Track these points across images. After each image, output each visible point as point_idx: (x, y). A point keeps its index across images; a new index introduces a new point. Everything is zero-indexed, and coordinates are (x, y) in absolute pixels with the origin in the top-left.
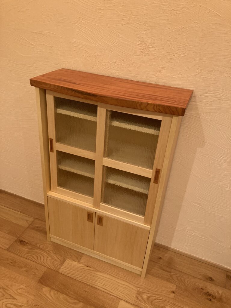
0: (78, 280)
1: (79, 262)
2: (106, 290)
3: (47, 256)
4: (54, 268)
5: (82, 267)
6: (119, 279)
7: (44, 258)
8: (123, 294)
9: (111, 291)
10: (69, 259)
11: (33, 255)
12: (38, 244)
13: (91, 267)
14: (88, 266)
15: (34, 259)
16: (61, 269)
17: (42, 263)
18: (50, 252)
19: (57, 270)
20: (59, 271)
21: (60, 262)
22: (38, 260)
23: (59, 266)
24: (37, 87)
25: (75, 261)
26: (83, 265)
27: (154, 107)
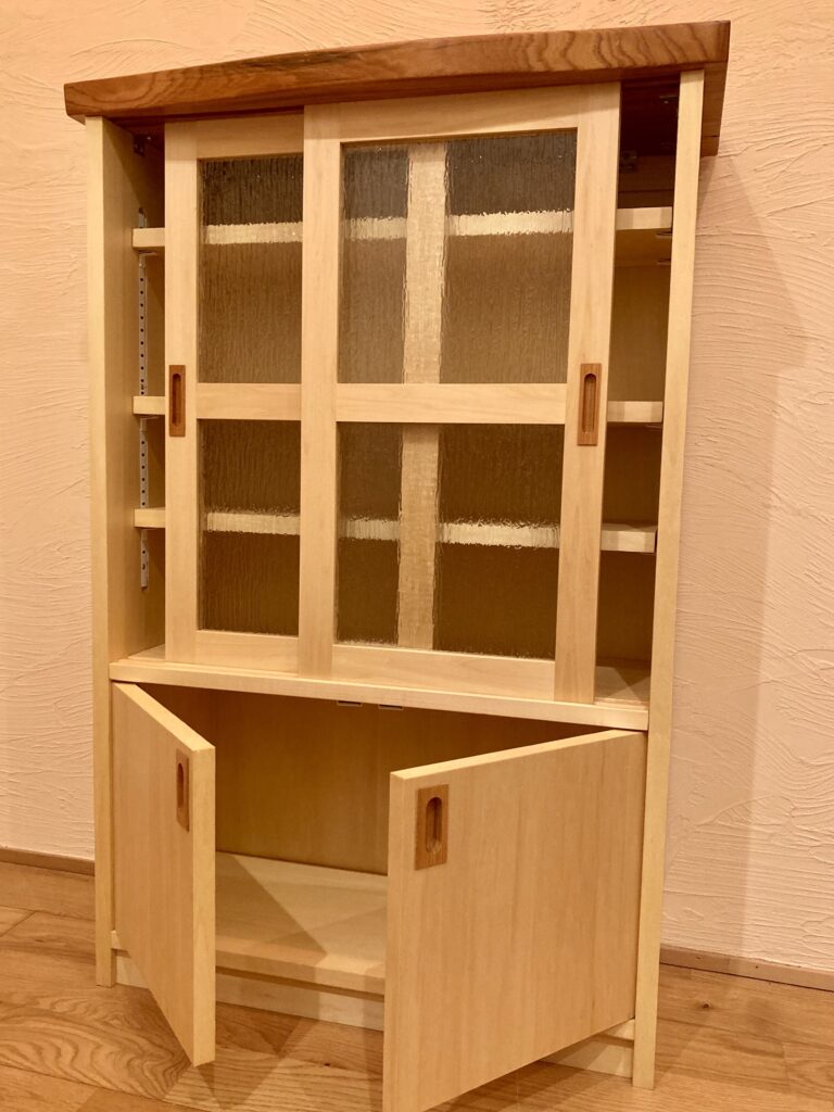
1: (277, 1049)
3: (92, 1042)
4: (135, 1084)
5: (296, 1071)
7: (76, 1052)
11: (15, 1044)
12: (41, 1001)
13: (347, 1064)
14: (327, 1065)
15: (20, 1060)
16: (176, 1087)
17: (65, 1073)
18: (111, 1025)
19: (154, 1093)
20: (167, 1097)
21: (170, 1057)
22: (42, 1059)
23: (168, 1076)
24: (92, 115)
25: (253, 1050)
26: (303, 1063)
27: (599, 45)
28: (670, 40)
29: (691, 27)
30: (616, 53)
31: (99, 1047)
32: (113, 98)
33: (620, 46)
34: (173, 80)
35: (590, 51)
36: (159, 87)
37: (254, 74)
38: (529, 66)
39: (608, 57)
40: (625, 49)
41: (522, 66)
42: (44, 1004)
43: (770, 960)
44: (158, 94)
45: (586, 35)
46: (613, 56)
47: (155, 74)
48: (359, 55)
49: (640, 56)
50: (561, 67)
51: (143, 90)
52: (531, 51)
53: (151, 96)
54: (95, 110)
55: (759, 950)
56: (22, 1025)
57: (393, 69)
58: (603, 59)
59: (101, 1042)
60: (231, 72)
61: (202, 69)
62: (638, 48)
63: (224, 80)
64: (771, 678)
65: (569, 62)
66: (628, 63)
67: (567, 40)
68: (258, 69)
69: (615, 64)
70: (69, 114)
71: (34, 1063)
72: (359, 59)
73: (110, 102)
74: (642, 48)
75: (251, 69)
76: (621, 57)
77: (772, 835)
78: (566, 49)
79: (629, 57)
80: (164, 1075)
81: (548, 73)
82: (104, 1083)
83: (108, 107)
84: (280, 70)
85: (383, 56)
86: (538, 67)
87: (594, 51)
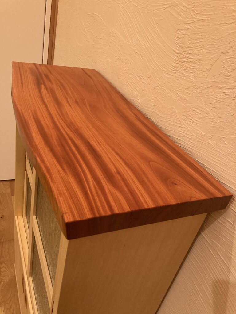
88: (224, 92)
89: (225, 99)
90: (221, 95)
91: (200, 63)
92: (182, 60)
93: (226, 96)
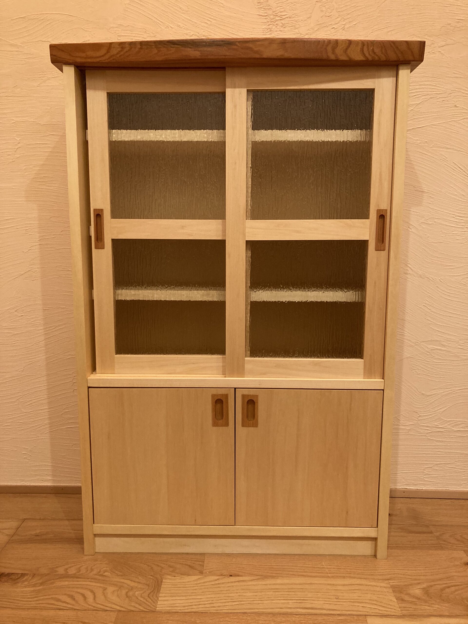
0: (224, 611)
1: (201, 573)
2: (312, 608)
3: (100, 587)
4: (137, 606)
5: (217, 582)
6: (329, 577)
7: (94, 594)
8: (363, 602)
9: (327, 606)
10: (169, 575)
11: (57, 596)
12: (58, 569)
13: (240, 574)
14: (231, 576)
15: (64, 605)
16: (159, 603)
17: (94, 607)
18: (105, 576)
19: (150, 608)
20: (157, 609)
21: (147, 587)
22: (77, 602)
23: (151, 598)
24: (68, 64)
25: (189, 575)
26: (218, 577)
27: (363, 47)
28: (397, 48)
29: (407, 42)
30: (371, 53)
31: (105, 589)
32: (83, 55)
33: (373, 50)
34: (122, 48)
35: (359, 50)
36: (114, 51)
37: (174, 49)
38: (328, 56)
39: (367, 55)
40: (375, 51)
41: (325, 57)
42: (61, 571)
43: (409, 488)
44: (113, 55)
45: (357, 42)
46: (369, 54)
47: (111, 44)
48: (237, 43)
49: (382, 55)
50: (343, 58)
51: (103, 51)
52: (329, 48)
53: (107, 57)
54: (71, 61)
55: (405, 484)
56: (54, 585)
57: (257, 52)
58: (364, 55)
59: (106, 587)
60: (160, 46)
61: (141, 43)
62: (382, 50)
63: (155, 51)
64: (409, 356)
65: (348, 56)
66: (377, 58)
67: (347, 44)
68: (176, 46)
69: (370, 58)
70: (52, 62)
71: (73, 605)
72: (237, 45)
73: (80, 57)
74: (383, 51)
75: (173, 46)
76: (373, 55)
77: (409, 430)
78: (347, 49)
79: (377, 55)
80: (149, 597)
81: (337, 60)
82: (118, 608)
83: (79, 60)
84: (190, 48)
85: (251, 45)
86: (332, 57)
87: (361, 51)
88: (334, 28)
89: (336, 32)
90: (331, 31)
91: (297, 15)
92: (274, 20)
93: (336, 30)
